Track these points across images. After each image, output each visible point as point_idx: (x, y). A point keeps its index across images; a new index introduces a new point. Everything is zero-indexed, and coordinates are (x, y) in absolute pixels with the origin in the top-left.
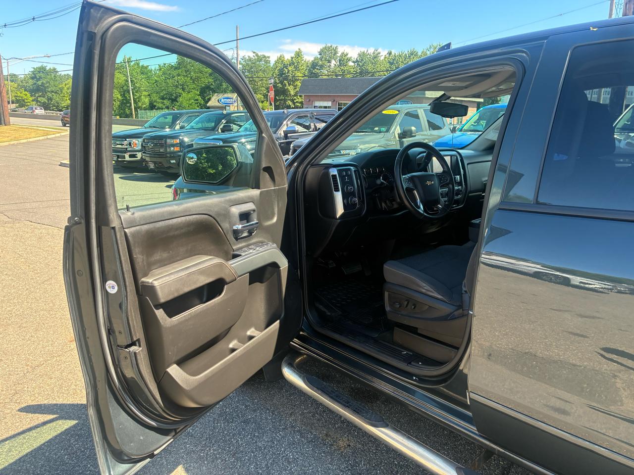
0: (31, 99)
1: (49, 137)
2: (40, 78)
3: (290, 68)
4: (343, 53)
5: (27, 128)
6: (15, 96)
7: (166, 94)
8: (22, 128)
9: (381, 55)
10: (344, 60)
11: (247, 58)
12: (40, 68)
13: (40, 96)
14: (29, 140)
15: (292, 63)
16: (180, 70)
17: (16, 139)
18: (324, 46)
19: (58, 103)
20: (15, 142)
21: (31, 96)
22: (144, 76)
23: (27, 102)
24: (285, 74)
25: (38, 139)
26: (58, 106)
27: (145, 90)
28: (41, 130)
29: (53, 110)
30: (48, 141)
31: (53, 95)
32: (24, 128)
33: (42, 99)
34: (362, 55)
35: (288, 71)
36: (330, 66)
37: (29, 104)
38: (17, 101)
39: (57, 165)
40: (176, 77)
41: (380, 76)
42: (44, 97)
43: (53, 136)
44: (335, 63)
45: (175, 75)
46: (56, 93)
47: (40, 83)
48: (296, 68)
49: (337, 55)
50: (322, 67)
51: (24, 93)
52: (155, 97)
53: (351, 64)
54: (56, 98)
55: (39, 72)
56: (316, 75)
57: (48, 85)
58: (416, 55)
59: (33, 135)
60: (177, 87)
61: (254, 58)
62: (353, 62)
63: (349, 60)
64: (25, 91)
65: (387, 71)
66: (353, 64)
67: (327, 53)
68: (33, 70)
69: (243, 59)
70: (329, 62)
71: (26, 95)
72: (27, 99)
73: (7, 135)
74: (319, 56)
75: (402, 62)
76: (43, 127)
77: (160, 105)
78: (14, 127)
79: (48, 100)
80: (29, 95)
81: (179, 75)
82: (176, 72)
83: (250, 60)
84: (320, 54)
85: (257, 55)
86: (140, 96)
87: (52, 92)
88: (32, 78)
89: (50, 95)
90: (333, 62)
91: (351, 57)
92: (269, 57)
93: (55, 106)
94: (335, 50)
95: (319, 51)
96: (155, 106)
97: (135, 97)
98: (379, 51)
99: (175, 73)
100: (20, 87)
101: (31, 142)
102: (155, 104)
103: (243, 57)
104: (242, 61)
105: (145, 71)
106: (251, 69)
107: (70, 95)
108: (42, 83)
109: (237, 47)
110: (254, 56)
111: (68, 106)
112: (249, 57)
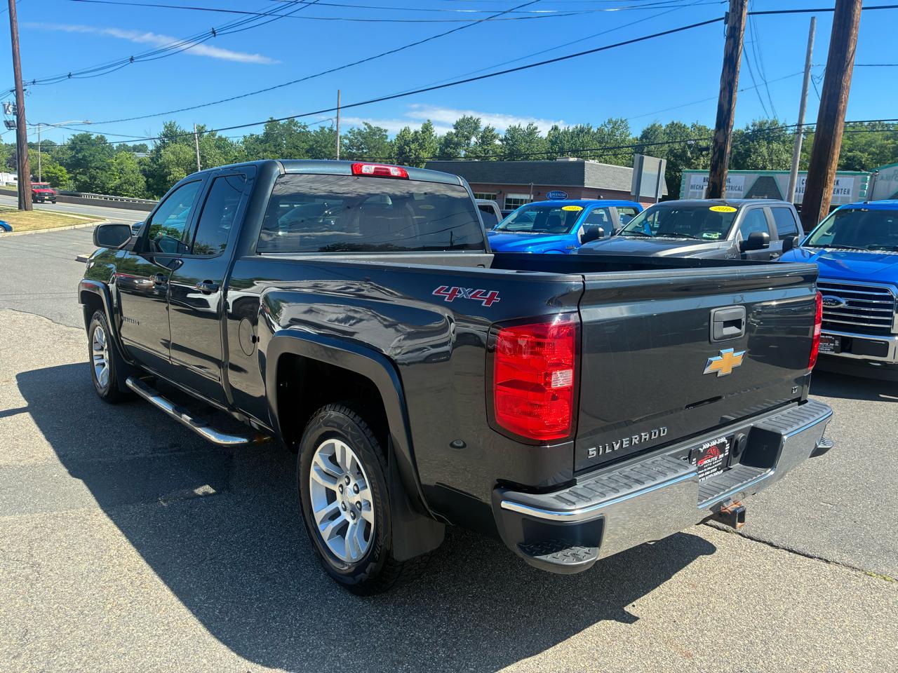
0: (68, 176)
1: (77, 227)
2: (81, 149)
3: (412, 146)
4: (488, 128)
5: (53, 215)
6: (46, 172)
8: (47, 214)
9: (538, 131)
10: (488, 136)
11: (356, 131)
12: (82, 136)
13: (80, 173)
14: (51, 230)
15: (415, 139)
16: (267, 144)
17: (36, 228)
18: (461, 118)
19: (104, 184)
20: (33, 232)
21: (68, 173)
22: (219, 151)
23: (62, 181)
24: (405, 153)
25: (63, 228)
26: (104, 187)
28: (70, 218)
29: (96, 192)
30: (75, 232)
31: (97, 173)
32: (50, 215)
33: (83, 177)
34: (513, 131)
35: (410, 150)
36: (468, 144)
37: (64, 183)
38: (49, 179)
39: (73, 260)
40: (261, 154)
41: (537, 159)
42: (85, 174)
43: (84, 226)
44: (476, 141)
45: (260, 150)
46: (102, 169)
47: (80, 155)
48: (422, 146)
49: (479, 130)
50: (458, 145)
51: (59, 167)
53: (497, 142)
54: (102, 176)
55: (81, 141)
56: (449, 156)
57: (91, 158)
58: (588, 133)
59: (59, 223)
61: (365, 131)
62: (501, 140)
63: (495, 137)
64: (61, 165)
65: (547, 153)
66: (500, 143)
67: (466, 127)
68: (73, 138)
69: (350, 133)
70: (468, 138)
71: (61, 171)
72: (62, 177)
73: (26, 223)
74: (454, 131)
75: (568, 141)
76: (75, 215)
78: (38, 213)
79: (90, 179)
80: (65, 171)
81: (265, 151)
82: (263, 146)
83: (360, 133)
84: (456, 128)
85: (370, 127)
87: (97, 168)
88: (72, 148)
89: (94, 172)
90: (473, 140)
91: (498, 134)
92: (386, 131)
93: (98, 187)
94: (476, 124)
95: (455, 124)
98: (535, 125)
99: (260, 147)
100: (55, 159)
101: (53, 232)
103: (351, 129)
104: (349, 135)
105: (222, 145)
106: (361, 145)
107: (121, 173)
108: (84, 156)
109: (337, 117)
110: (365, 129)
111: (116, 188)
112: (359, 129)
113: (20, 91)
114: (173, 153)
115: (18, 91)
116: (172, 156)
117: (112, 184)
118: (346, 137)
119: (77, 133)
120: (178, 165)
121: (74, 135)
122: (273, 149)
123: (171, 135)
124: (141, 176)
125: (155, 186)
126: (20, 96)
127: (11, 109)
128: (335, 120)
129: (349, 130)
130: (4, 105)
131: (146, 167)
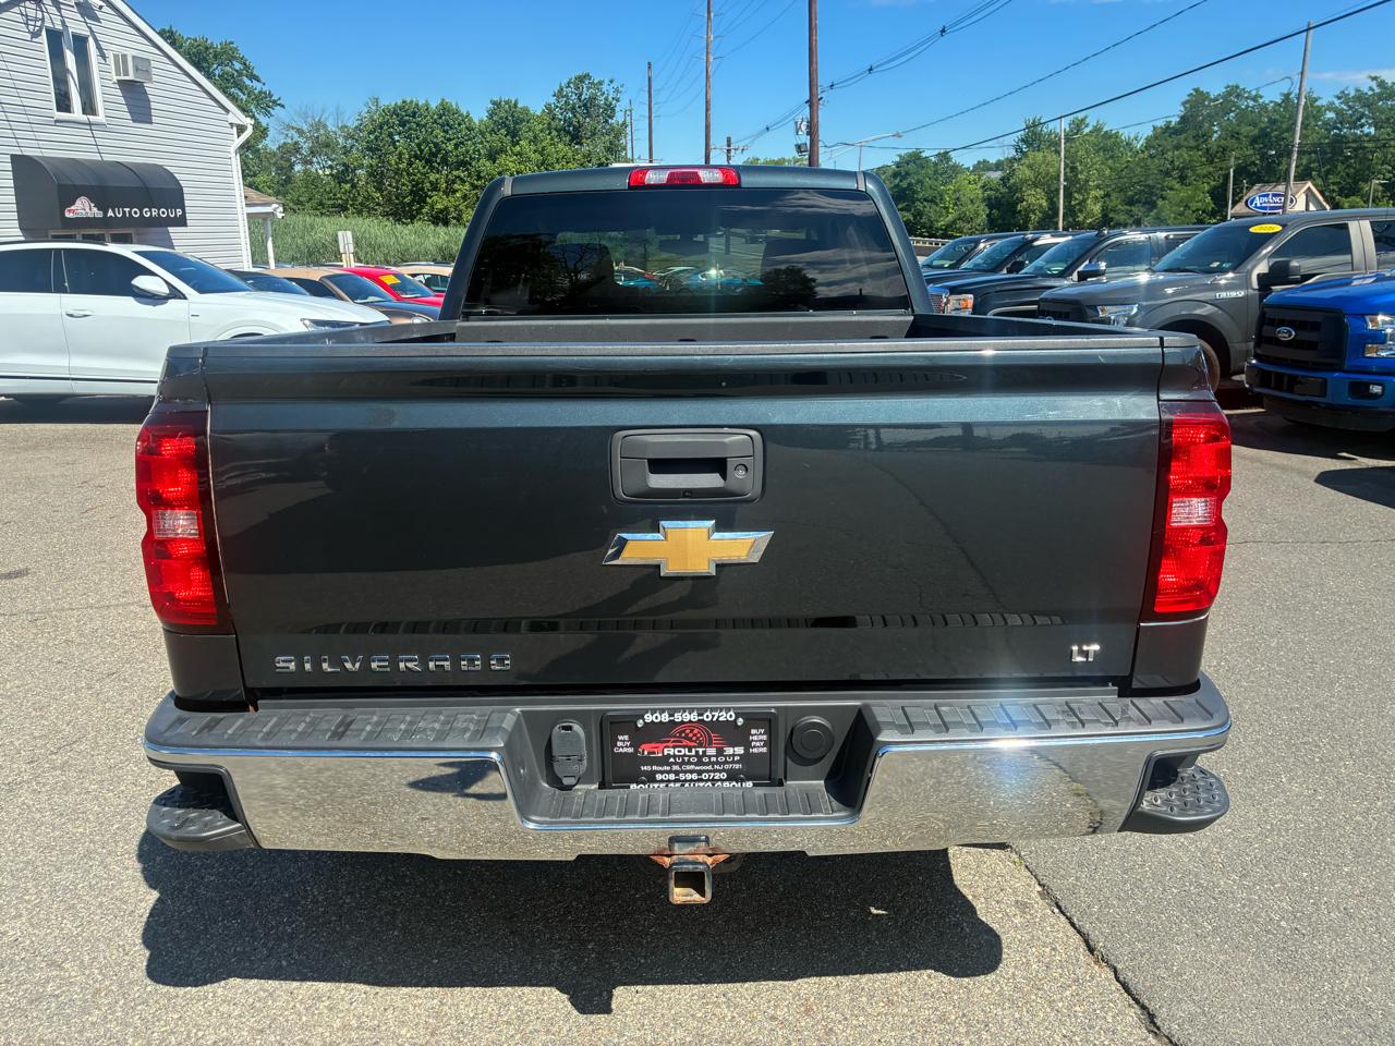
2: (907, 174)
7: (1141, 191)
11: (1352, 94)
12: (910, 155)
13: (902, 209)
16: (1182, 137)
19: (932, 222)
22: (1102, 155)
26: (931, 227)
27: (1098, 187)
31: (925, 207)
40: (1170, 153)
42: (909, 211)
45: (1169, 147)
46: (931, 201)
47: (904, 184)
52: (1116, 201)
54: (931, 211)
55: (908, 163)
57: (919, 186)
60: (1167, 174)
61: (1370, 93)
68: (898, 159)
69: (1339, 98)
77: (1122, 218)
79: (915, 217)
81: (1177, 147)
82: (1175, 140)
83: (1360, 97)
85: (1381, 84)
86: (1084, 200)
87: (925, 200)
88: (895, 175)
89: (919, 206)
93: (924, 228)
96: (1112, 219)
97: (1073, 203)
99: (1169, 142)
102: (1111, 215)
103: (1343, 92)
104: (1337, 102)
105: (1108, 144)
106: (1359, 119)
107: (956, 204)
108: (910, 184)
109: (1302, 73)
110: (1371, 89)
111: (949, 226)
112: (1357, 90)
113: (815, 100)
114: (1030, 167)
115: (812, 103)
116: (1027, 172)
117: (942, 223)
118: (1330, 107)
119: (903, 152)
120: (1035, 185)
121: (900, 156)
122: (1193, 143)
123: (1033, 138)
124: (983, 206)
125: (1000, 222)
126: (815, 108)
127: (804, 128)
128: (1297, 78)
129: (1338, 93)
130: (796, 123)
131: (992, 193)
